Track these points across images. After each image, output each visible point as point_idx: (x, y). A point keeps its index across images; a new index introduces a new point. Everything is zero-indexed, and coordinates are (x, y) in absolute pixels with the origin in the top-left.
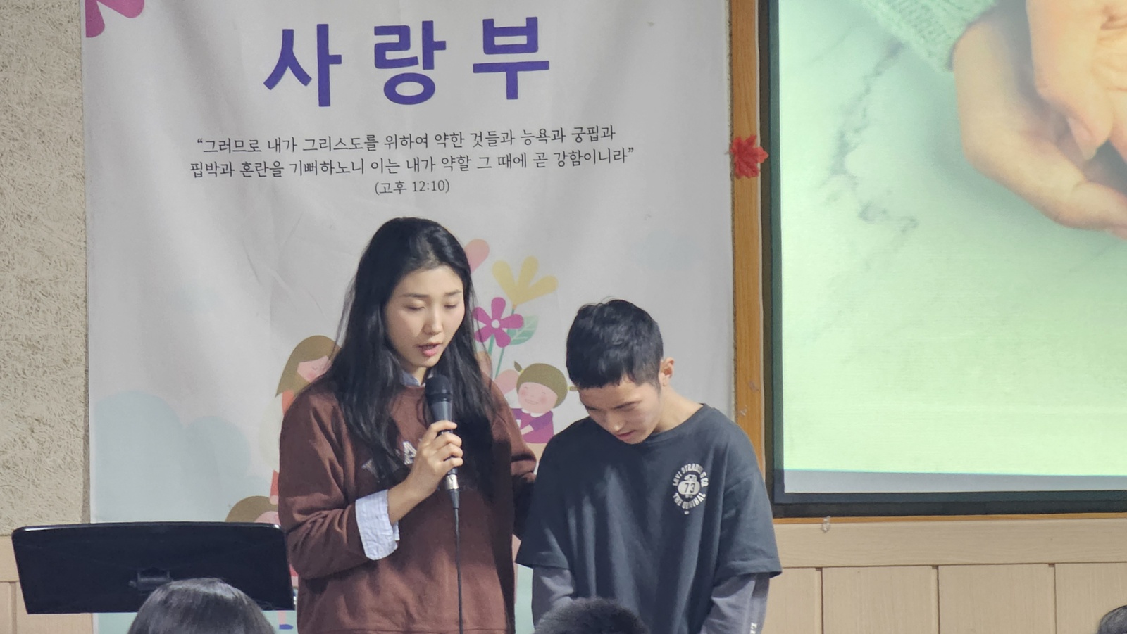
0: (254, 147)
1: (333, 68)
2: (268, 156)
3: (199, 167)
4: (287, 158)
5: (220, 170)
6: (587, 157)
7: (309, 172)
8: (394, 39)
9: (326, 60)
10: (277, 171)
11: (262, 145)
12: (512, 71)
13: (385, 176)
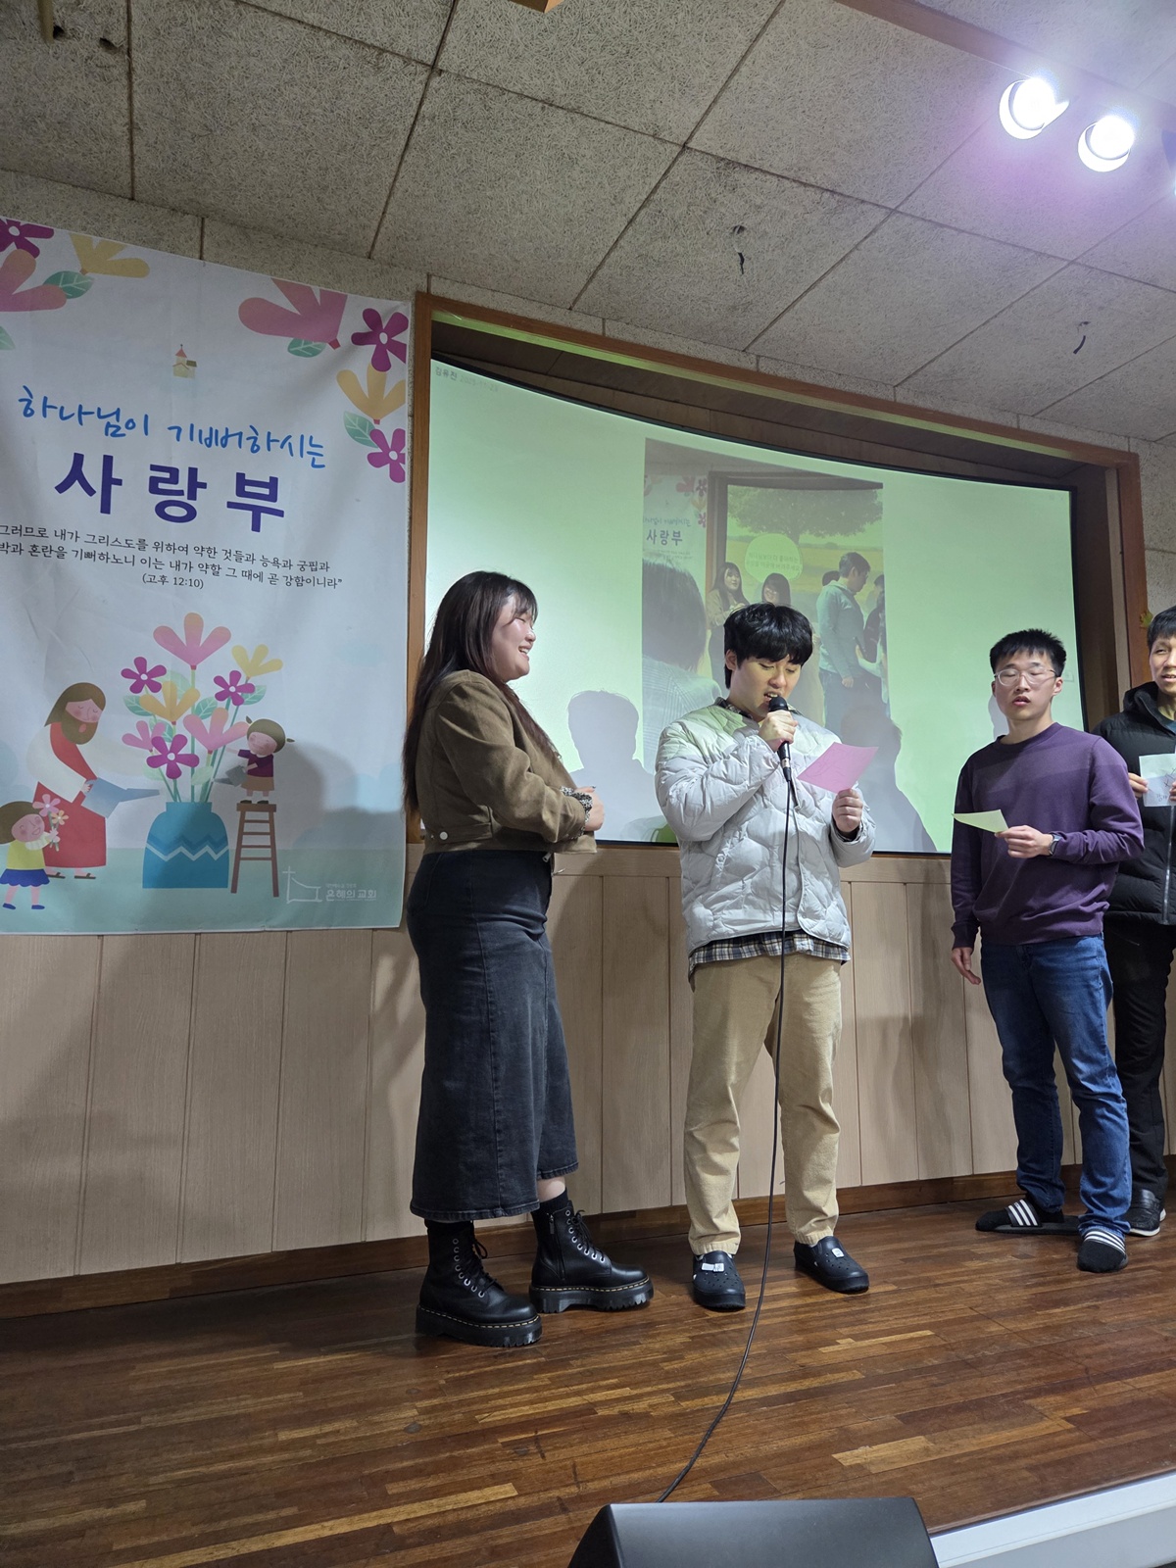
0: (42, 533)
1: (113, 487)
2: (55, 543)
4: (69, 545)
5: (11, 549)
6: (308, 581)
7: (88, 559)
8: (167, 475)
9: (109, 481)
10: (61, 554)
11: (50, 533)
12: (257, 512)
13: (152, 571)
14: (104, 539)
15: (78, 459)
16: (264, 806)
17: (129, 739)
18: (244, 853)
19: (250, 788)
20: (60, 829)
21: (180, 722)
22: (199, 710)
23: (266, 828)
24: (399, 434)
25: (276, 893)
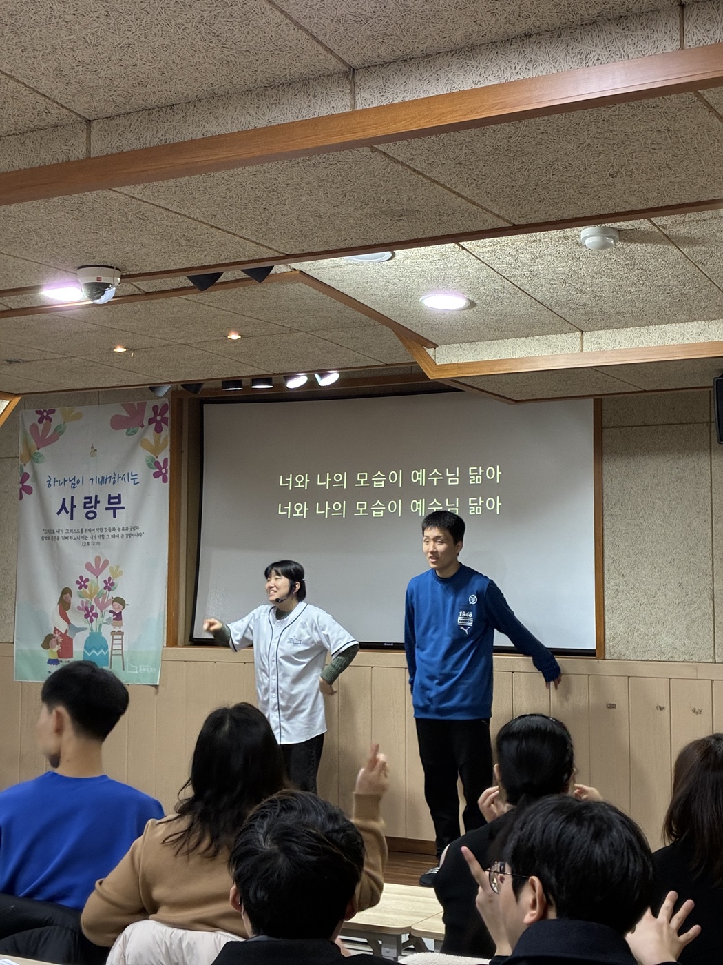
1: (74, 509)
2: (56, 534)
3: (43, 538)
4: (61, 535)
5: (47, 539)
6: (132, 536)
7: (66, 539)
8: (88, 500)
9: (73, 507)
10: (58, 540)
11: (55, 531)
12: (114, 510)
13: (85, 541)
14: (71, 531)
15: (64, 499)
16: (120, 633)
17: (79, 608)
18: (113, 653)
19: (114, 626)
20: (60, 643)
21: (93, 599)
22: (98, 595)
23: (120, 642)
24: (166, 460)
25: (124, 669)
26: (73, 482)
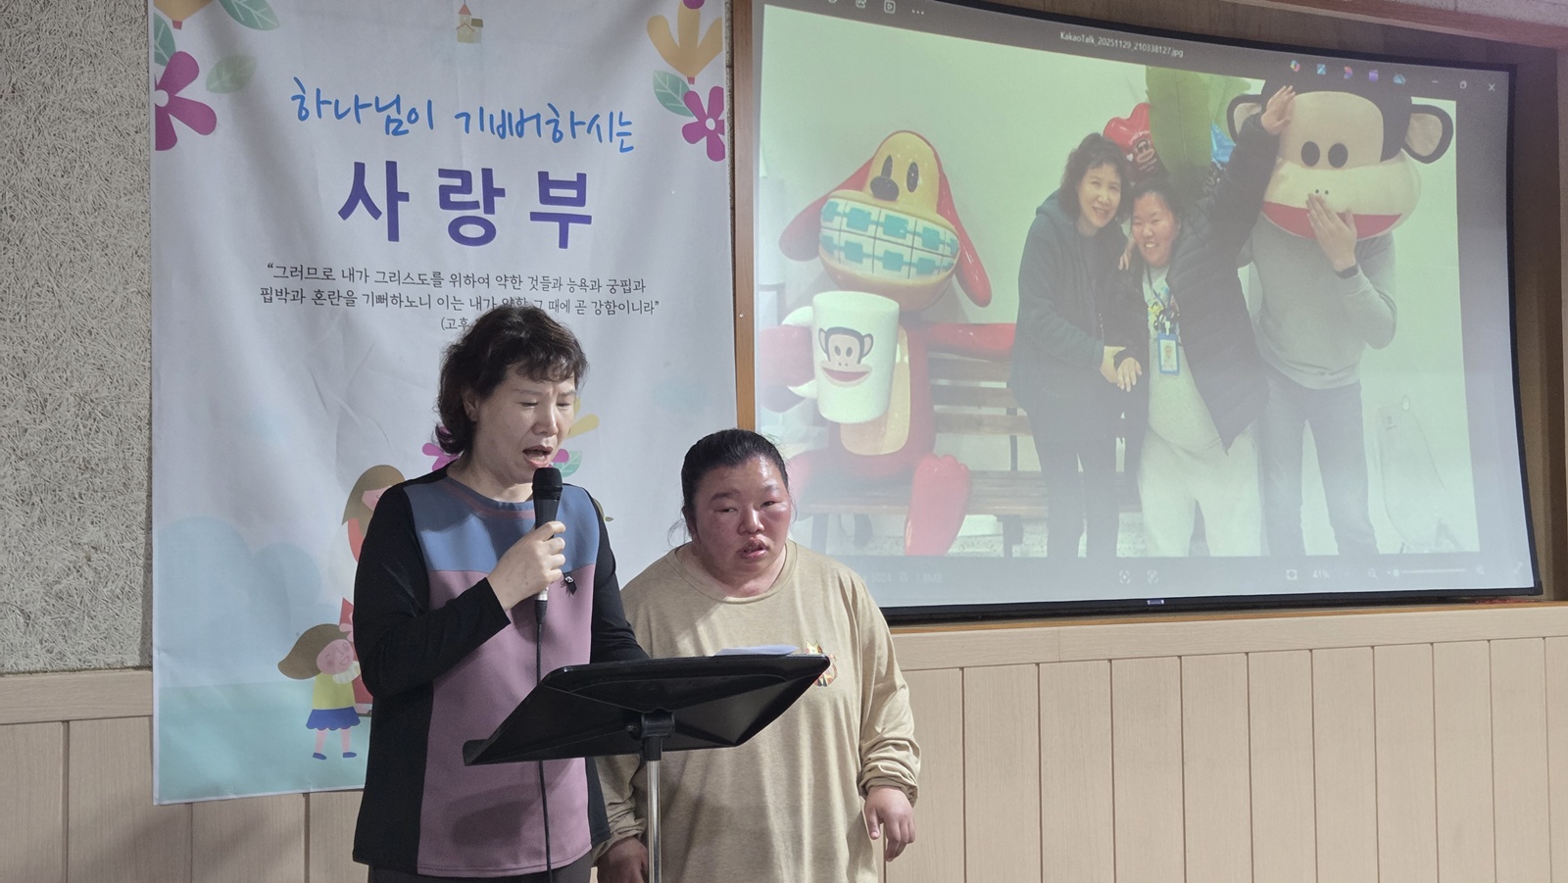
0: (328, 275)
1: (400, 203)
2: (342, 285)
3: (269, 292)
4: (360, 288)
5: (290, 297)
6: (622, 307)
7: (379, 303)
8: (457, 182)
9: (395, 196)
10: (351, 300)
11: (336, 274)
12: (564, 221)
13: (451, 313)
14: (395, 277)
15: (360, 169)
24: (716, 93)
26: (392, 112)
